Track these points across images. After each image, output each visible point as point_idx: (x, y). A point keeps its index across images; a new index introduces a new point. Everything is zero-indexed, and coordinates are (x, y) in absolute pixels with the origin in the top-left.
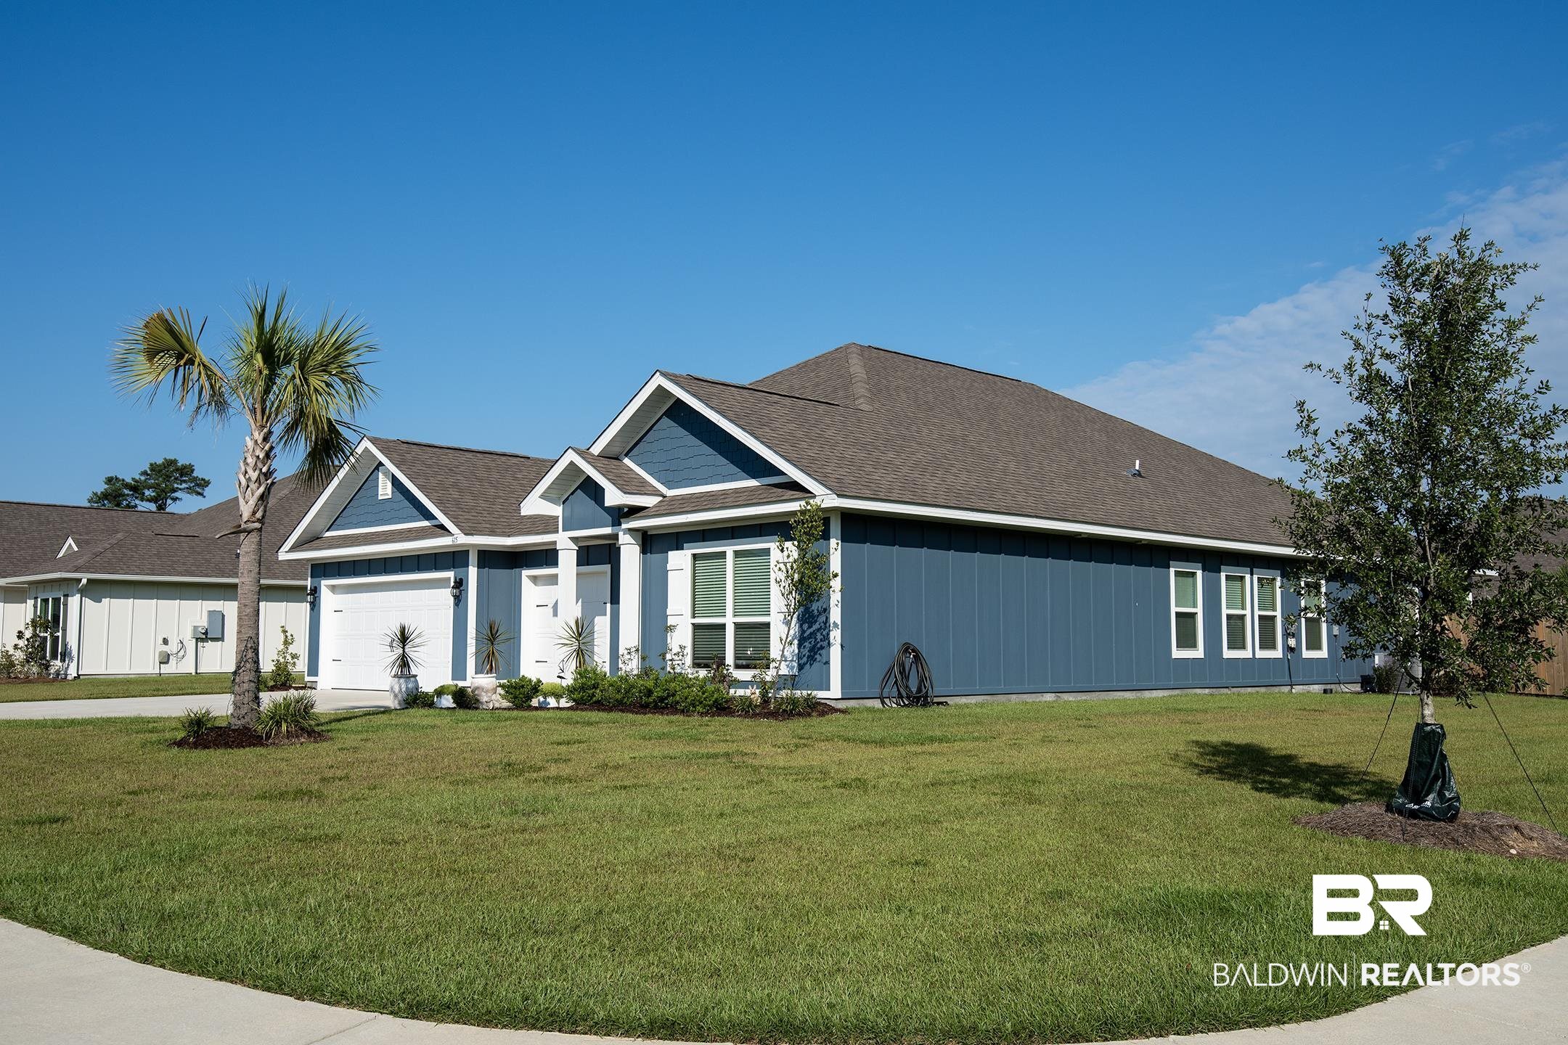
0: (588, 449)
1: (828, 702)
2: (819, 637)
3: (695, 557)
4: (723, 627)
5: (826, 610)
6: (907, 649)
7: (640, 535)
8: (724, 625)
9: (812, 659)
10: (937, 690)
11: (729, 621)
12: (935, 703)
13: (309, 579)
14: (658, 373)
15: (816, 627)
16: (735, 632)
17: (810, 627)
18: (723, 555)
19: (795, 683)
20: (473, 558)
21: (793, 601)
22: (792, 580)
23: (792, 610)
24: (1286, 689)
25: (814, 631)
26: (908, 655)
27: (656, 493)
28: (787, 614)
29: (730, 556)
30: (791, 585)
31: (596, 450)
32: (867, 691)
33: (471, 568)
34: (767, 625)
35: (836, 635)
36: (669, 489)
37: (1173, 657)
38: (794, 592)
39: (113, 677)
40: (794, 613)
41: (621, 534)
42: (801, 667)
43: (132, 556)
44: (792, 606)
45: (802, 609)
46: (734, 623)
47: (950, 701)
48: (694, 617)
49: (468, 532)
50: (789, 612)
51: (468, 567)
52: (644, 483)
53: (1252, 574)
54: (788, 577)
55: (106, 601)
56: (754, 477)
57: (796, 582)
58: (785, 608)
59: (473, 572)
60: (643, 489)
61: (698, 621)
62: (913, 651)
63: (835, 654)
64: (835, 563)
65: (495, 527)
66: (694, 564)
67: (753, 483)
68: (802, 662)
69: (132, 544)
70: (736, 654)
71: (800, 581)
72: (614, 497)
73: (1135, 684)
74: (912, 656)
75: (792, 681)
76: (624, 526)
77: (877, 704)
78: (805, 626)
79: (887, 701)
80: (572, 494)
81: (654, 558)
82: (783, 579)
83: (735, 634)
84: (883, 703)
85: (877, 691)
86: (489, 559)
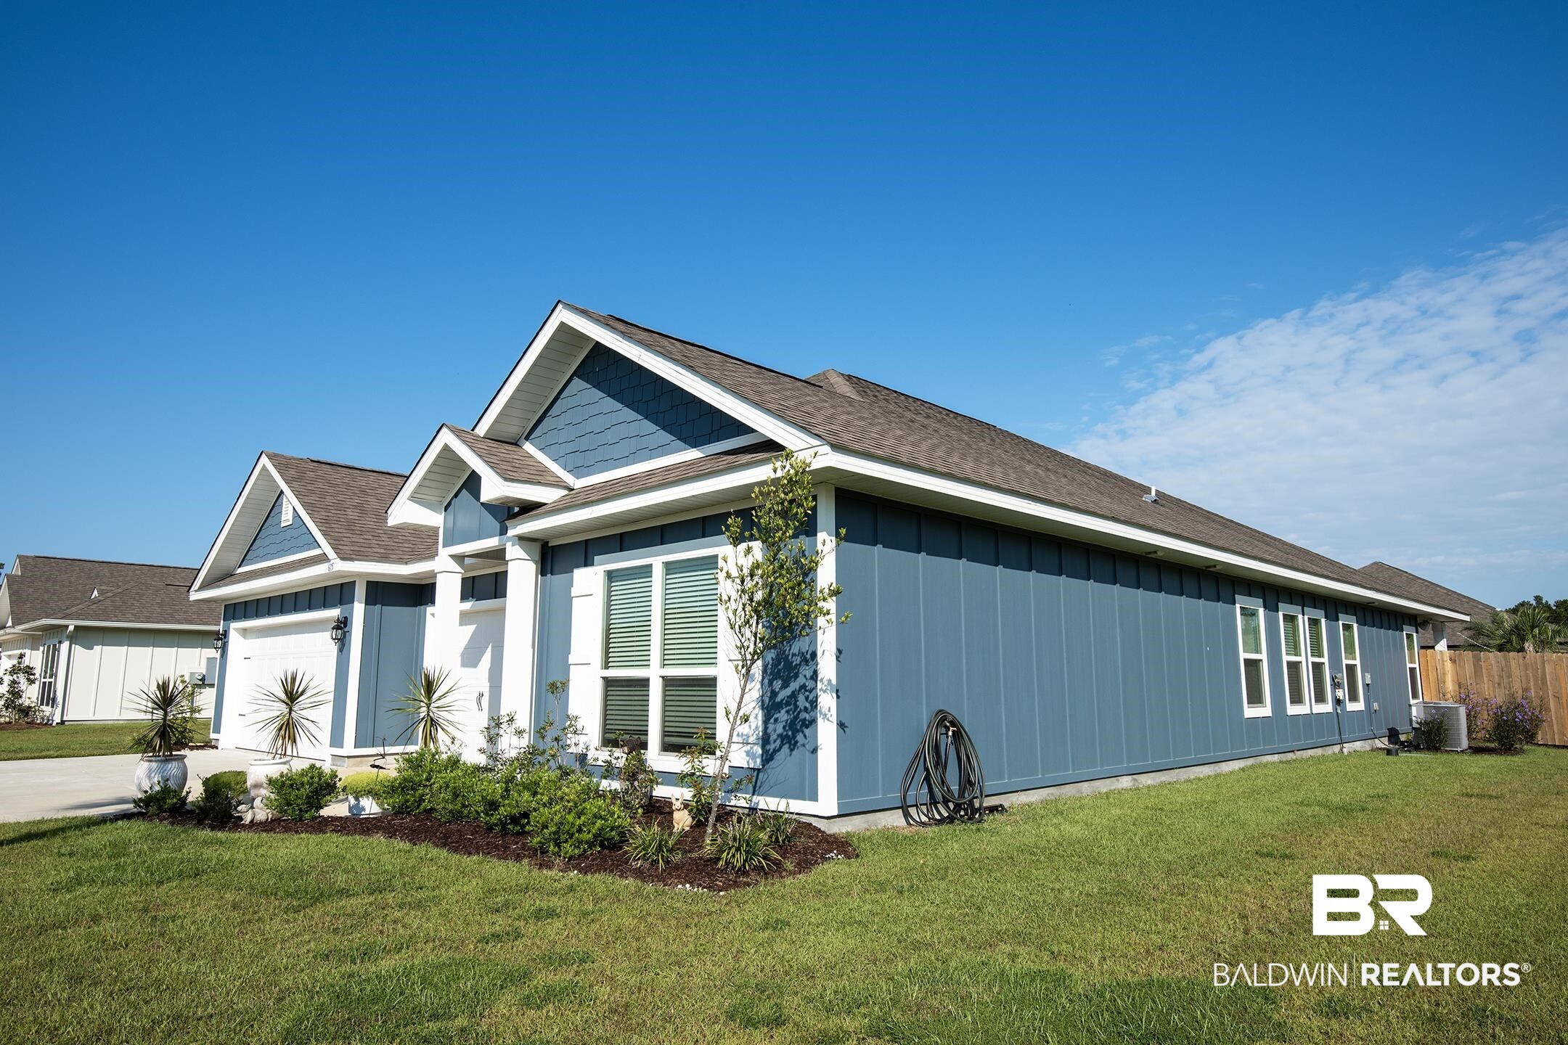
0: (473, 430)
1: (815, 822)
2: (802, 702)
3: (611, 576)
4: (644, 683)
5: (811, 658)
6: (944, 720)
7: (537, 548)
8: (648, 680)
9: (789, 740)
10: (989, 785)
11: (654, 673)
12: (986, 808)
13: (222, 621)
14: (560, 306)
15: (794, 685)
16: (665, 691)
17: (785, 685)
18: (646, 571)
19: (759, 784)
20: (360, 592)
21: (753, 639)
22: (751, 600)
23: (749, 657)
24: (1337, 748)
25: (793, 692)
26: (943, 730)
27: (559, 484)
28: (740, 663)
29: (658, 571)
30: (748, 608)
31: (482, 430)
32: (878, 797)
33: (356, 603)
34: (710, 683)
35: (827, 702)
36: (578, 479)
37: (1246, 717)
38: (753, 621)
39: (101, 723)
40: (753, 662)
41: (509, 546)
42: (768, 757)
43: (133, 604)
44: (751, 650)
45: (771, 655)
46: (663, 677)
47: (1005, 801)
48: (607, 667)
49: (345, 556)
50: (744, 660)
51: (353, 603)
52: (544, 471)
53: (1303, 615)
54: (743, 591)
55: (97, 648)
56: (694, 446)
57: (759, 603)
58: (737, 652)
59: (359, 610)
60: (539, 477)
61: (613, 673)
62: (953, 724)
63: (827, 733)
64: (826, 575)
65: (391, 552)
66: (609, 587)
67: (693, 454)
68: (771, 747)
69: (137, 593)
70: (664, 726)
71: (767, 602)
72: (494, 488)
73: (1211, 755)
74: (950, 733)
75: (753, 780)
76: (511, 533)
77: (895, 819)
78: (777, 684)
79: (913, 811)
80: (456, 495)
81: (558, 579)
82: (734, 596)
83: (665, 695)
84: (907, 815)
85: (896, 796)
86: (381, 592)
